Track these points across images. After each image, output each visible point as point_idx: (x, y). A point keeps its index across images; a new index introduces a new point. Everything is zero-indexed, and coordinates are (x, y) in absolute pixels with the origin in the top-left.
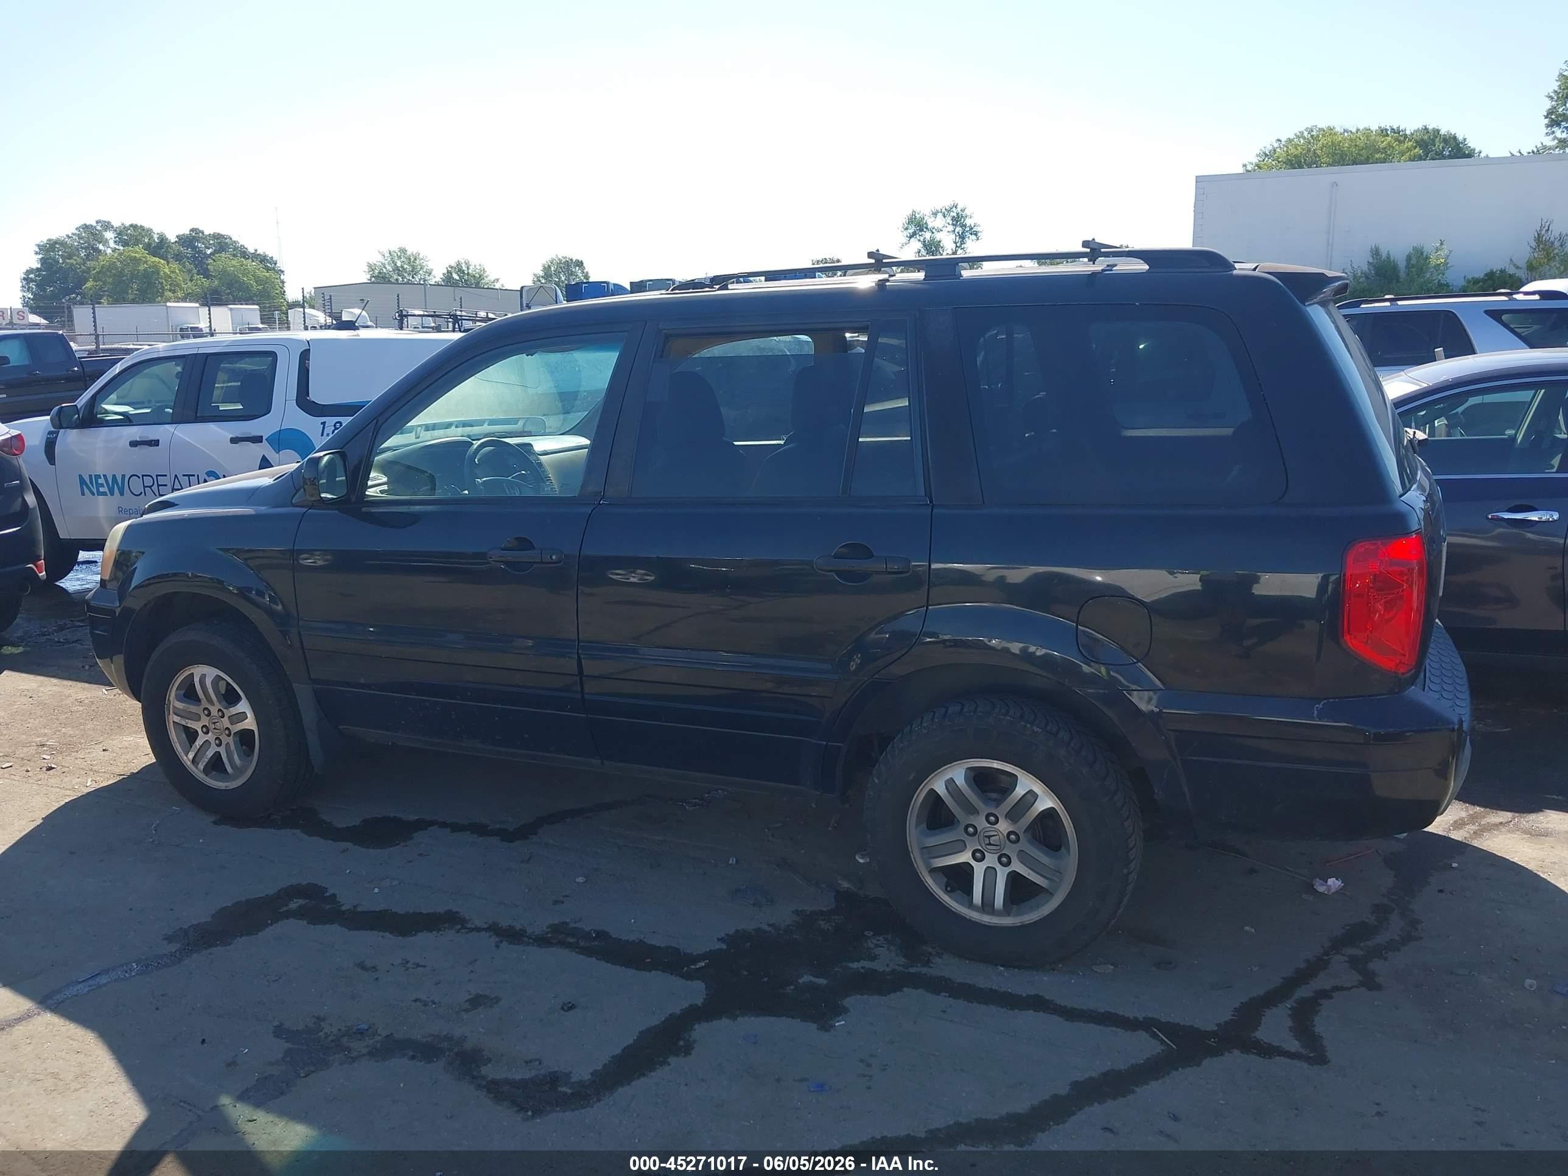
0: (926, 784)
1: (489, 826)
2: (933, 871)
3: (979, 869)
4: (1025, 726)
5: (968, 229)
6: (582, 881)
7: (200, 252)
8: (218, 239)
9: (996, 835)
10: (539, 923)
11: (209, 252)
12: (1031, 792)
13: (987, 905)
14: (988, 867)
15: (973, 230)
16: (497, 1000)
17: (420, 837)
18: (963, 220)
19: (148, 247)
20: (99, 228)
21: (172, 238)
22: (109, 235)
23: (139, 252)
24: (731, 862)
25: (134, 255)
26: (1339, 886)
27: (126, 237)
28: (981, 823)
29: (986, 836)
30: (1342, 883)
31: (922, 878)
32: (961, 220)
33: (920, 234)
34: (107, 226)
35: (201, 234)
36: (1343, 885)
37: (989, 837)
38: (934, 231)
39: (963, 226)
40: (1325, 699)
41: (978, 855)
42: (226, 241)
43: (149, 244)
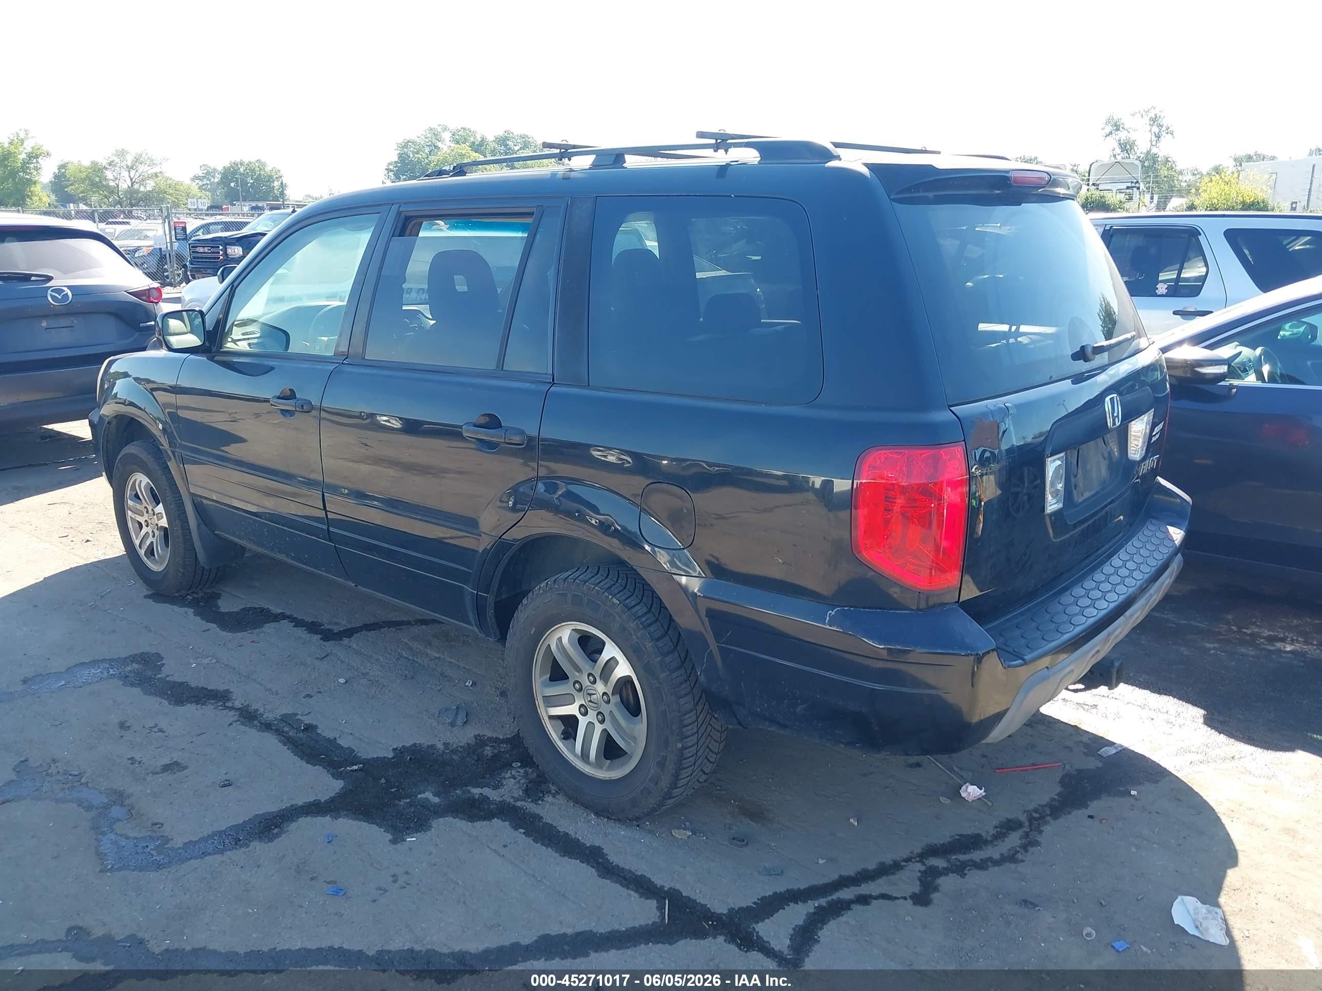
0: (545, 640)
1: (323, 625)
2: (551, 718)
3: (583, 722)
4: (607, 597)
5: (1164, 129)
6: (342, 682)
7: (510, 149)
8: (524, 138)
9: (595, 694)
10: (274, 710)
11: (516, 148)
12: (613, 658)
13: (585, 756)
14: (590, 722)
15: (1169, 130)
16: (186, 768)
17: (269, 628)
18: (1160, 120)
19: (472, 146)
20: (439, 130)
21: (490, 138)
22: (446, 136)
23: (465, 149)
24: (467, 684)
25: (461, 151)
26: (981, 794)
27: (457, 137)
28: (586, 682)
29: (588, 694)
30: (984, 792)
31: (544, 724)
32: (1158, 120)
33: (1116, 133)
34: (445, 129)
35: (511, 134)
36: (984, 794)
37: (590, 695)
38: (1129, 130)
39: (1160, 126)
40: (839, 606)
41: (584, 711)
42: (530, 140)
43: (473, 143)
